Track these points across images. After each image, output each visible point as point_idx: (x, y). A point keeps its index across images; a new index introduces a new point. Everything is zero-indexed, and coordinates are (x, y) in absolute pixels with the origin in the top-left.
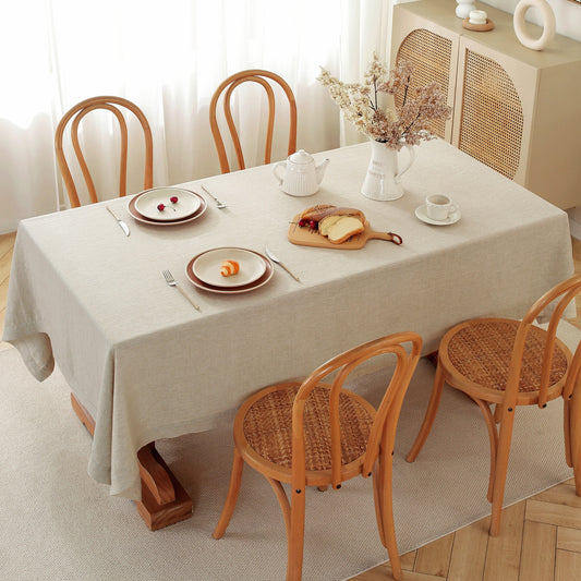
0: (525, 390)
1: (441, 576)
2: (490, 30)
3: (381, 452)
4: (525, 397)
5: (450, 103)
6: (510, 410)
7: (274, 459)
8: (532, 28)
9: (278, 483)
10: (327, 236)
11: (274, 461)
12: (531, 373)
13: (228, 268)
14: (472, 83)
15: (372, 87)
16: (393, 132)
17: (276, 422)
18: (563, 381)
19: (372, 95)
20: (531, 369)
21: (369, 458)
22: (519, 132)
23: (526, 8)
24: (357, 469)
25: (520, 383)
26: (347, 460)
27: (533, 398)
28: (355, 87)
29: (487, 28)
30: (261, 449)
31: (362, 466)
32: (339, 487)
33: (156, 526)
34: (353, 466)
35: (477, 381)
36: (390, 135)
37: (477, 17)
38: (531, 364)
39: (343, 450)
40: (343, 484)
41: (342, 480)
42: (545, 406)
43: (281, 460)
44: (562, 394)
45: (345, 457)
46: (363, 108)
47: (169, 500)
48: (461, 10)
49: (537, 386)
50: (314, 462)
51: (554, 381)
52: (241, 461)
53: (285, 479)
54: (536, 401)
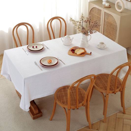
0: (111, 90)
1: (98, 130)
2: (110, 7)
3: (87, 101)
4: (111, 92)
5: (101, 24)
6: (108, 94)
7: (63, 103)
8: (119, 7)
9: (64, 108)
10: (76, 53)
11: (64, 103)
12: (113, 86)
13: (50, 61)
14: (106, 19)
15: (81, 22)
16: (87, 32)
17: (64, 95)
18: (120, 88)
19: (81, 24)
20: (113, 85)
21: (84, 102)
22: (116, 30)
23: (118, 3)
24: (82, 105)
25: (110, 89)
26: (80, 103)
27: (113, 92)
28: (78, 22)
29: (109, 7)
30: (60, 101)
31: (83, 104)
32: (78, 109)
33: (34, 118)
34: (81, 104)
35: (100, 88)
36: (86, 33)
37: (107, 5)
38: (113, 84)
39: (79, 101)
40: (79, 108)
41: (79, 107)
42: (115, 94)
43: (65, 103)
44: (120, 91)
45: (79, 102)
46: (80, 27)
47: (37, 113)
48: (104, 3)
49: (114, 89)
50: (72, 103)
51: (118, 88)
52: (56, 103)
53: (66, 107)
54: (113, 93)
